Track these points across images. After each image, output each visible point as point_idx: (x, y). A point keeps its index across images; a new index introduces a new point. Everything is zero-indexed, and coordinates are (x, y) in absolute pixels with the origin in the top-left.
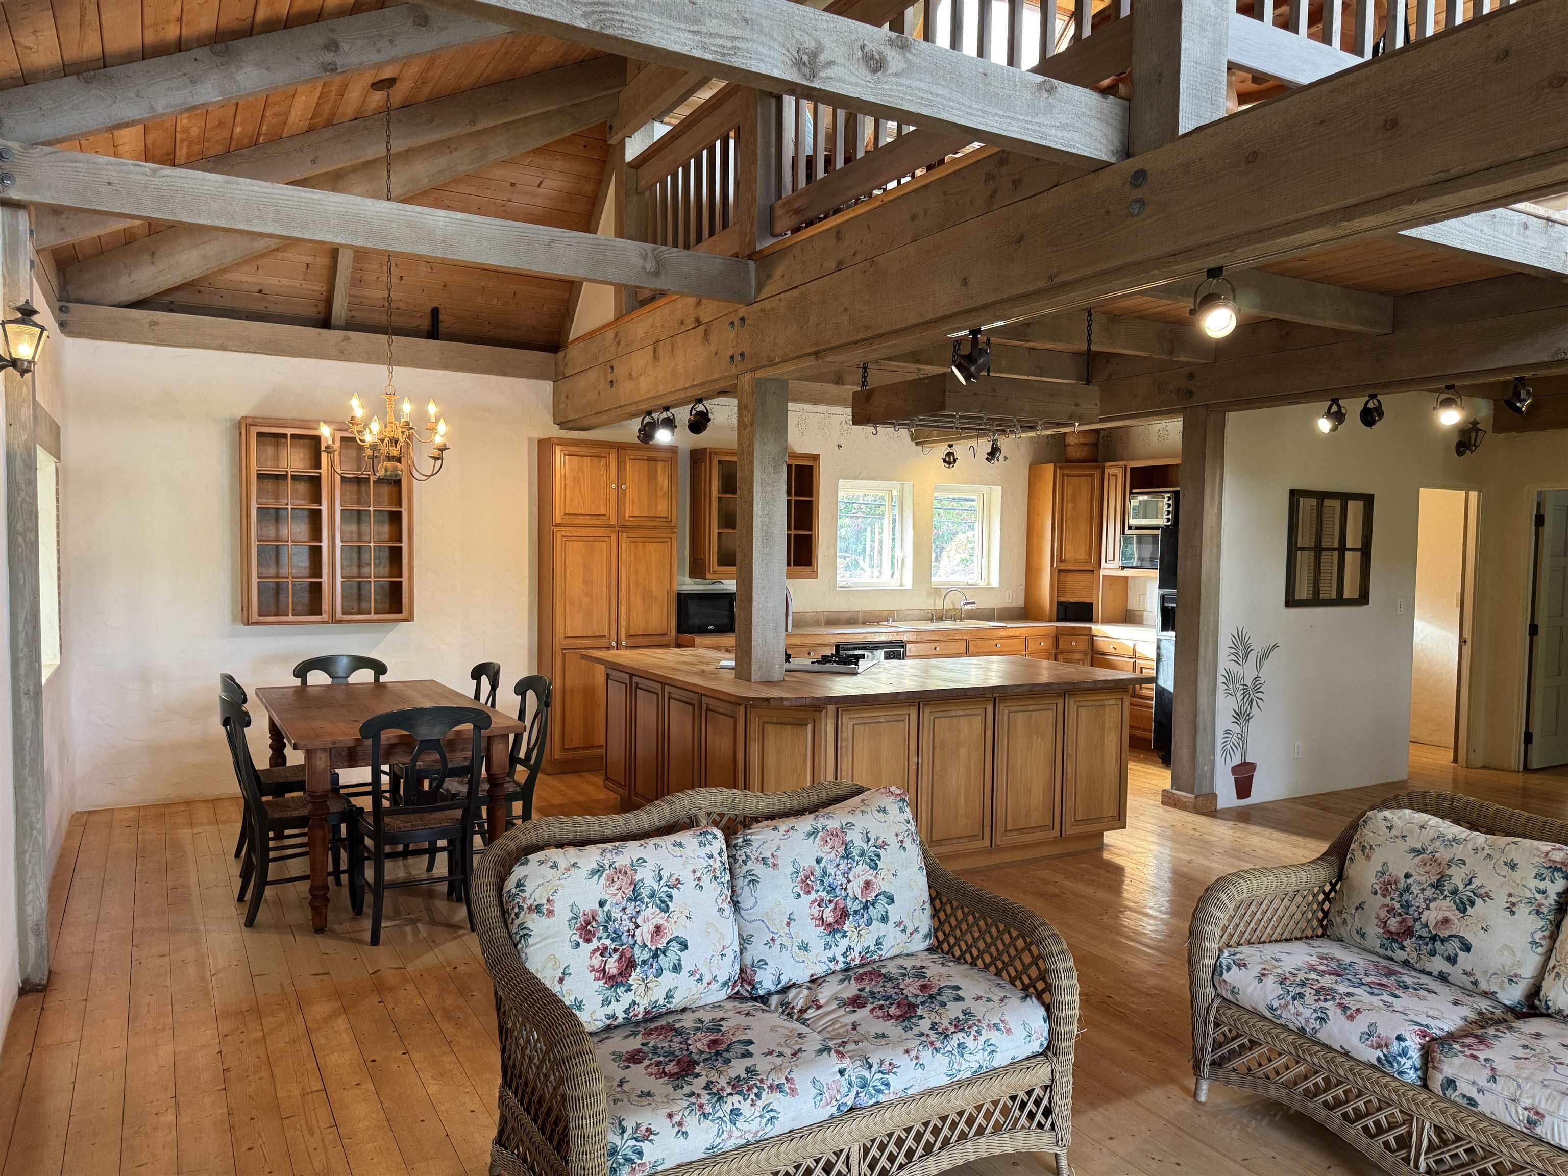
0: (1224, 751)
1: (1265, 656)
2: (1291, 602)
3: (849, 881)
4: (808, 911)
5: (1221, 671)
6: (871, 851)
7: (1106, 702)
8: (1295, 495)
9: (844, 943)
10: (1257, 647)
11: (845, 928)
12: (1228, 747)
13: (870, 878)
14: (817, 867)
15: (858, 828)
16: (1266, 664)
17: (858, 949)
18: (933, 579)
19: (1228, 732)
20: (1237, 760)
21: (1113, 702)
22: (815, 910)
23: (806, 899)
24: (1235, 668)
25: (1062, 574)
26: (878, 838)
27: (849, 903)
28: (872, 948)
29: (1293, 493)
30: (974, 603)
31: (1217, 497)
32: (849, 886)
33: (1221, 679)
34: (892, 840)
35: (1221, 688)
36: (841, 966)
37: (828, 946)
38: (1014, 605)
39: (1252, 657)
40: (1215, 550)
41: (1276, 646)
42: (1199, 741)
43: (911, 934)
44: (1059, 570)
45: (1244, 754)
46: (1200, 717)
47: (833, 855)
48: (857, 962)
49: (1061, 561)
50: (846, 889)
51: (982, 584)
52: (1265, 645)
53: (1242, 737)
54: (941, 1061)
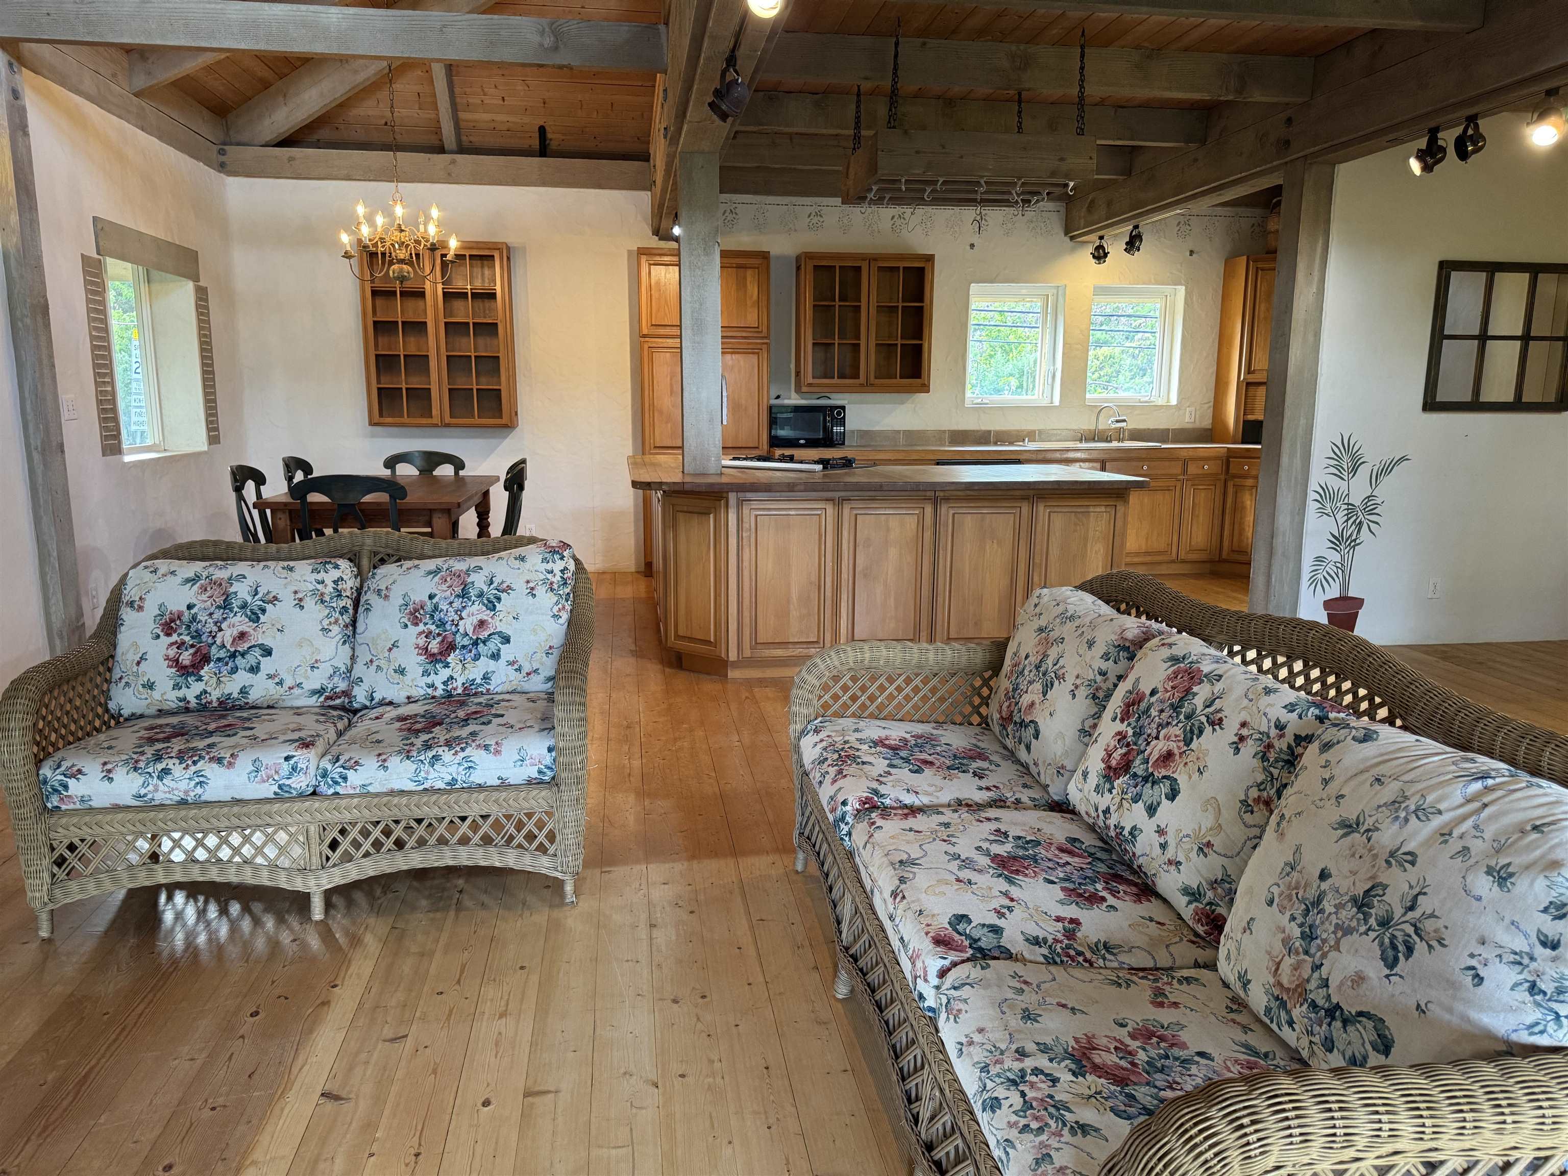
0: (1313, 581)
1: (1386, 469)
2: (1431, 404)
3: (461, 618)
4: (414, 640)
5: (1313, 485)
6: (491, 592)
7: (1091, 509)
8: (1446, 268)
9: (445, 673)
10: (1372, 458)
11: (449, 660)
12: (1320, 576)
13: (485, 618)
14: (429, 603)
15: (485, 572)
16: (1387, 482)
17: (460, 680)
18: (1088, 396)
19: (1319, 559)
20: (1333, 592)
21: (1103, 509)
22: (422, 641)
23: (413, 630)
24: (1334, 483)
25: (1251, 388)
26: (503, 582)
27: (458, 638)
28: (478, 681)
29: (1442, 264)
30: (1124, 421)
31: (1316, 274)
32: (461, 623)
33: (1312, 496)
34: (520, 587)
35: (1312, 507)
36: (439, 692)
37: (426, 673)
38: (1198, 425)
39: (1364, 472)
40: (1311, 338)
41: (1403, 459)
42: (1275, 569)
43: (528, 674)
44: (1248, 384)
45: (1345, 586)
46: (1278, 541)
47: (448, 593)
48: (460, 691)
49: (1249, 371)
50: (457, 625)
51: (1160, 402)
52: (1387, 458)
53: (1344, 569)
54: (409, 767)
